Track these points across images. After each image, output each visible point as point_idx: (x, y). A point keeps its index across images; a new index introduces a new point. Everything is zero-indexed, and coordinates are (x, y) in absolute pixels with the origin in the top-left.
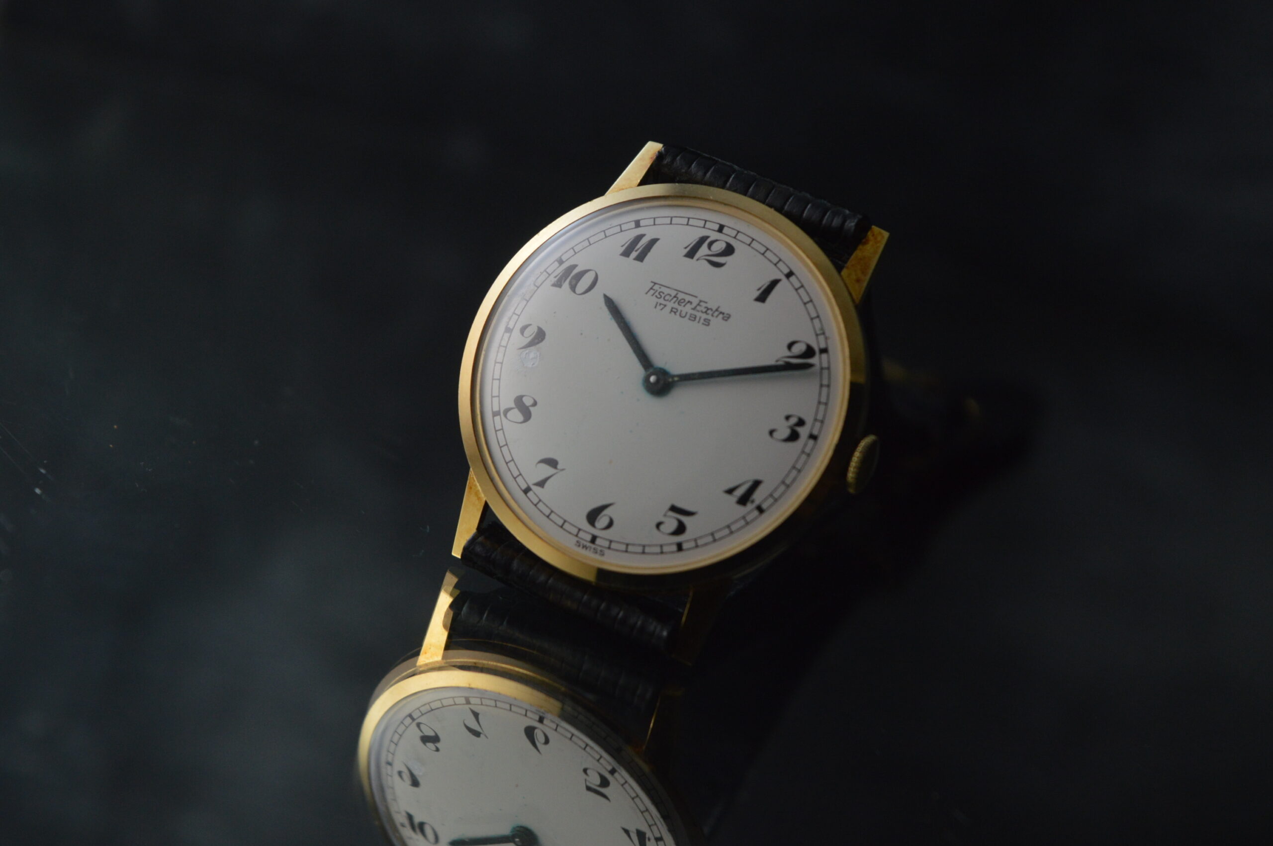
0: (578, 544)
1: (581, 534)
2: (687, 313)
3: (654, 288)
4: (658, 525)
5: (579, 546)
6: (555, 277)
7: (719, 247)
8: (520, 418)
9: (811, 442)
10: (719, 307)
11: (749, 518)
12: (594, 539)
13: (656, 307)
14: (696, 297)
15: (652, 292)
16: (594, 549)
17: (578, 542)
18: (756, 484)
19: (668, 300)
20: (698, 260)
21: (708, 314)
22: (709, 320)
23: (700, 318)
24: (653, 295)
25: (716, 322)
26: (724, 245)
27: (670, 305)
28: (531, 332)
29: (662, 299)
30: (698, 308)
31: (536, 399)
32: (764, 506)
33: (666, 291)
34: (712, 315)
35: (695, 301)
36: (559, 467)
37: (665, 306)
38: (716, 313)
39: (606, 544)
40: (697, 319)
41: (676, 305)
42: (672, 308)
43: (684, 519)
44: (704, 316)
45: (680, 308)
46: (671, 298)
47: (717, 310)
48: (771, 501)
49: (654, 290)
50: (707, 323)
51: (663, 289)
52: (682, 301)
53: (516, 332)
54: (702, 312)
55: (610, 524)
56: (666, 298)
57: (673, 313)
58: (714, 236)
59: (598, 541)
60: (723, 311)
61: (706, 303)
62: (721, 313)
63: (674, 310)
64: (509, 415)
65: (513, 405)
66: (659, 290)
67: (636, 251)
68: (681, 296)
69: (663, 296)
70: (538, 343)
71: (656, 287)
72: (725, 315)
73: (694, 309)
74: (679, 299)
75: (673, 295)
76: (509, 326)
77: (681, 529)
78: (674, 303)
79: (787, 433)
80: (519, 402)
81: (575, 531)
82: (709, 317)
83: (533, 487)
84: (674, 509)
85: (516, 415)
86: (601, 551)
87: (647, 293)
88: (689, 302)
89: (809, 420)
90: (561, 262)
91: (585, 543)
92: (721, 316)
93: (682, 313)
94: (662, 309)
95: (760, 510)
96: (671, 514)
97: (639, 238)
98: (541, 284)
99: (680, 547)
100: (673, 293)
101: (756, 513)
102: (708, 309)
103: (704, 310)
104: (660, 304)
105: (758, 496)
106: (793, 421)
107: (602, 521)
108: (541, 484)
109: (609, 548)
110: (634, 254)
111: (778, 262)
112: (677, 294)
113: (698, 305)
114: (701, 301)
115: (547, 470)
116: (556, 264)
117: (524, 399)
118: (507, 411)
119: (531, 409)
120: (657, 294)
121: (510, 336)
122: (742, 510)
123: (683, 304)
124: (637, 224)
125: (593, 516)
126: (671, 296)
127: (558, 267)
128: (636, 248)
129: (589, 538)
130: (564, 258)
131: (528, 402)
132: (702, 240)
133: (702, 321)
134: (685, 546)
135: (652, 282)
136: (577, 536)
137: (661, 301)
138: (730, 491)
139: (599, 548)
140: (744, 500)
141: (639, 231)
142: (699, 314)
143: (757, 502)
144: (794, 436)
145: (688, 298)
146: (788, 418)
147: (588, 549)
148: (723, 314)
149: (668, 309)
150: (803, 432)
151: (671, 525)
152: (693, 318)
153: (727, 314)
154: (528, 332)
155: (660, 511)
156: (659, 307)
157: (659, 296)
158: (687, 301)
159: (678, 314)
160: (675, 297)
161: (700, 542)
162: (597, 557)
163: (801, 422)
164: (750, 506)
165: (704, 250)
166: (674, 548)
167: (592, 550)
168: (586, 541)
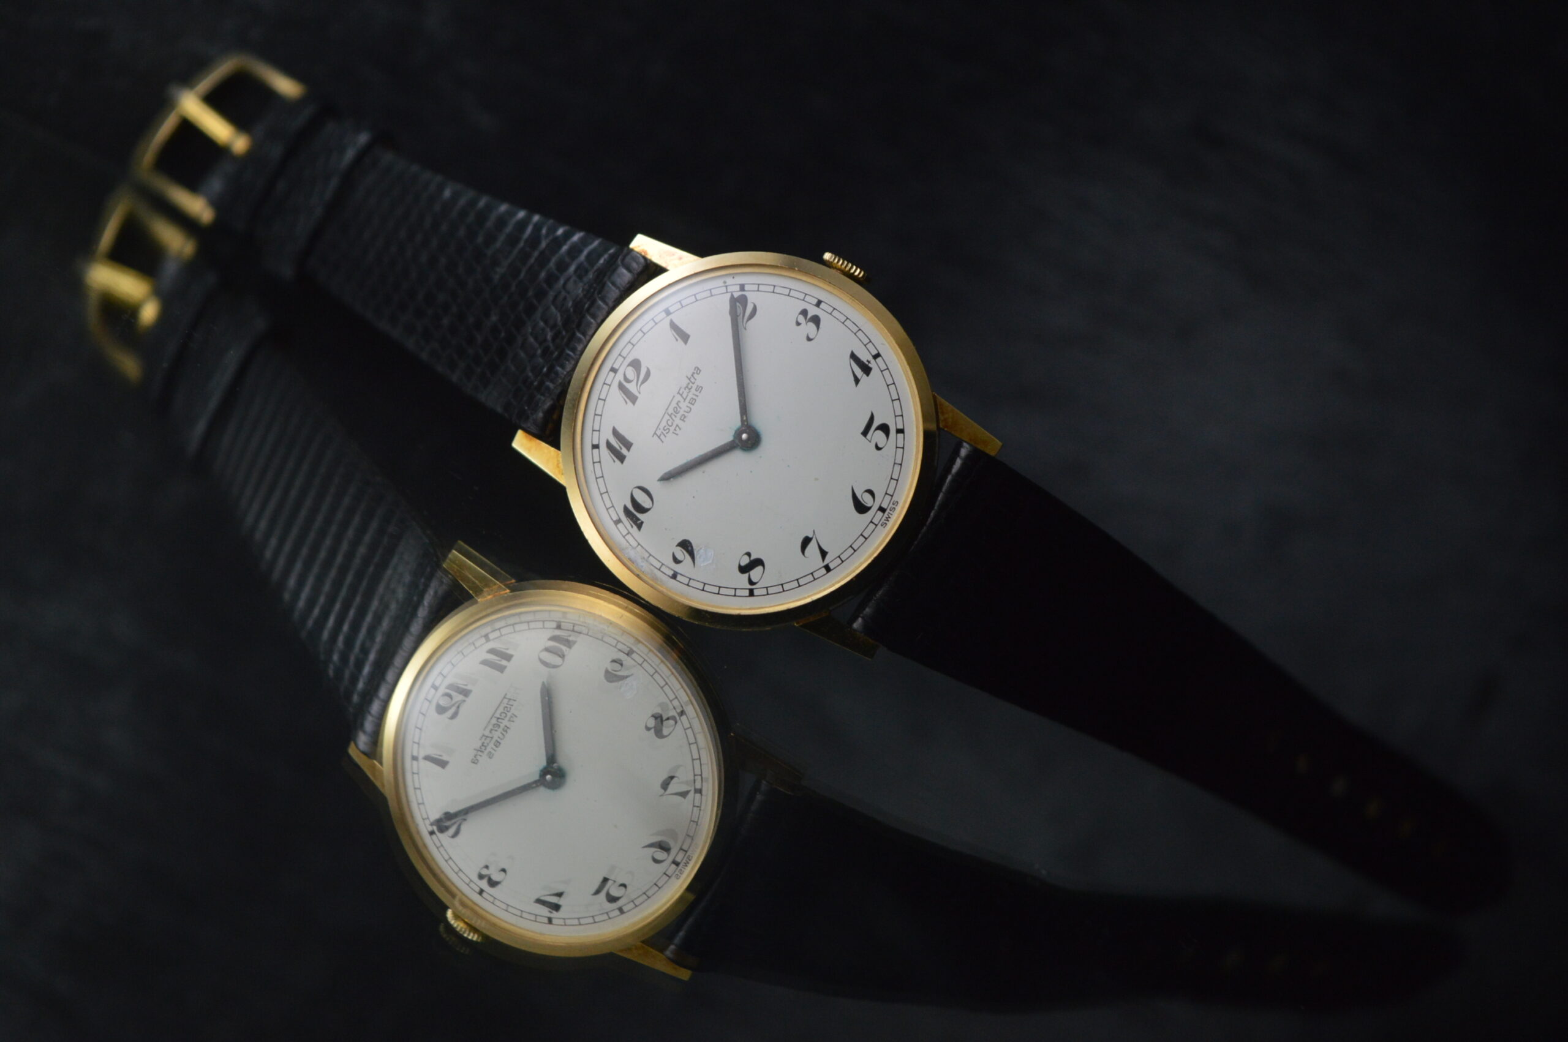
0: (884, 525)
1: (876, 521)
2: (688, 407)
3: (659, 435)
4: (878, 448)
5: (886, 524)
6: (632, 527)
7: (631, 373)
8: (759, 569)
9: (822, 305)
10: (687, 377)
11: (883, 367)
12: (882, 510)
13: (677, 434)
14: (674, 397)
15: (662, 437)
16: (891, 510)
17: (882, 525)
18: (853, 356)
19: (672, 424)
20: (639, 393)
21: (692, 387)
22: (698, 386)
23: (694, 394)
24: (665, 436)
25: (700, 380)
26: (630, 368)
27: (677, 421)
28: (680, 554)
29: (670, 428)
30: (684, 395)
31: (745, 552)
32: (874, 352)
33: (664, 423)
34: (693, 383)
35: (678, 398)
36: (810, 536)
37: (677, 426)
38: (693, 380)
39: (888, 498)
40: (694, 397)
41: (679, 416)
42: (681, 419)
43: (876, 424)
44: (693, 390)
45: (682, 412)
46: (671, 420)
47: (689, 379)
48: (870, 346)
49: (660, 435)
50: (699, 389)
51: (661, 427)
52: (675, 409)
53: (677, 568)
54: (688, 393)
55: (871, 492)
56: (670, 424)
57: (685, 419)
58: (620, 377)
59: (884, 506)
60: (691, 373)
61: (681, 388)
62: (692, 375)
63: (682, 418)
64: (754, 580)
65: (746, 575)
66: (662, 430)
67: (621, 448)
68: (671, 411)
69: (667, 427)
70: (692, 547)
71: (658, 433)
72: (695, 372)
73: (685, 400)
74: (673, 412)
75: (668, 417)
76: (671, 575)
77: (884, 428)
78: (676, 417)
79: (812, 326)
80: (743, 569)
81: (872, 526)
82: (694, 386)
83: (826, 562)
84: (865, 433)
85: (756, 573)
86: (893, 504)
87: (663, 442)
88: (677, 404)
89: (803, 306)
90: (618, 522)
91: (884, 518)
92: (695, 375)
93: (686, 410)
94: (680, 429)
95: (876, 356)
96: (869, 436)
97: (609, 446)
98: (636, 541)
99: (900, 431)
100: (667, 417)
101: (879, 360)
102: (687, 387)
103: (687, 390)
104: (675, 430)
105: (865, 356)
106: (801, 319)
107: (867, 500)
108: (824, 554)
109: (892, 496)
110: (624, 451)
111: (654, 321)
112: (668, 414)
113: (681, 395)
114: (678, 393)
115: (812, 547)
116: (620, 526)
117: (743, 564)
118: (751, 583)
119: (753, 558)
120: (665, 432)
121: (681, 574)
122: (875, 372)
123: (679, 409)
124: (596, 447)
125: (861, 508)
126: (669, 420)
127: (623, 524)
128: (618, 448)
129: (880, 514)
130: (615, 518)
131: (745, 561)
132: (621, 387)
133: (697, 393)
134: (900, 427)
135: (653, 436)
136: (876, 525)
137: (672, 429)
138: (857, 381)
139: (891, 505)
140: (867, 370)
141: (603, 446)
142: (691, 396)
143: (871, 358)
144: (816, 320)
145: (674, 404)
146: (798, 324)
147: (890, 516)
148: (694, 373)
149: (681, 423)
150: (813, 311)
151: (880, 434)
152: (693, 402)
153: (695, 370)
154: (679, 557)
155: (865, 446)
156: (678, 431)
157: (667, 431)
158: (676, 405)
159: (686, 414)
160: (670, 416)
161: (898, 413)
162: (898, 509)
163: (804, 313)
164: (873, 365)
165: (632, 387)
166: (900, 436)
167: (891, 512)
168: (883, 516)
